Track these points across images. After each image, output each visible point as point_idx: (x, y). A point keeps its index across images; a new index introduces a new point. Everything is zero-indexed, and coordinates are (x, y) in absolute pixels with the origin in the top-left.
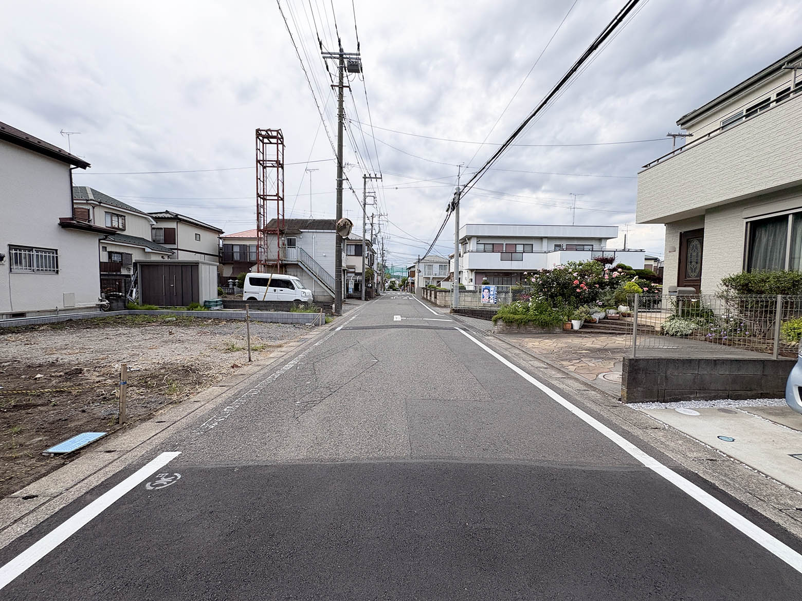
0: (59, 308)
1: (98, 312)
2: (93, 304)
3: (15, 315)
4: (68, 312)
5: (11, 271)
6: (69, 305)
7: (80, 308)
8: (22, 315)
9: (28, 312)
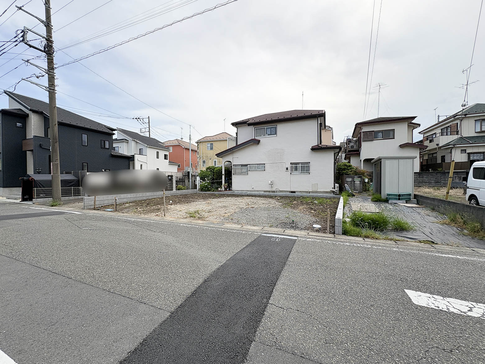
0: (310, 191)
1: (332, 195)
2: (329, 190)
3: (292, 192)
4: (314, 193)
5: (291, 174)
6: (315, 190)
7: (320, 192)
8: (294, 192)
9: (297, 191)
